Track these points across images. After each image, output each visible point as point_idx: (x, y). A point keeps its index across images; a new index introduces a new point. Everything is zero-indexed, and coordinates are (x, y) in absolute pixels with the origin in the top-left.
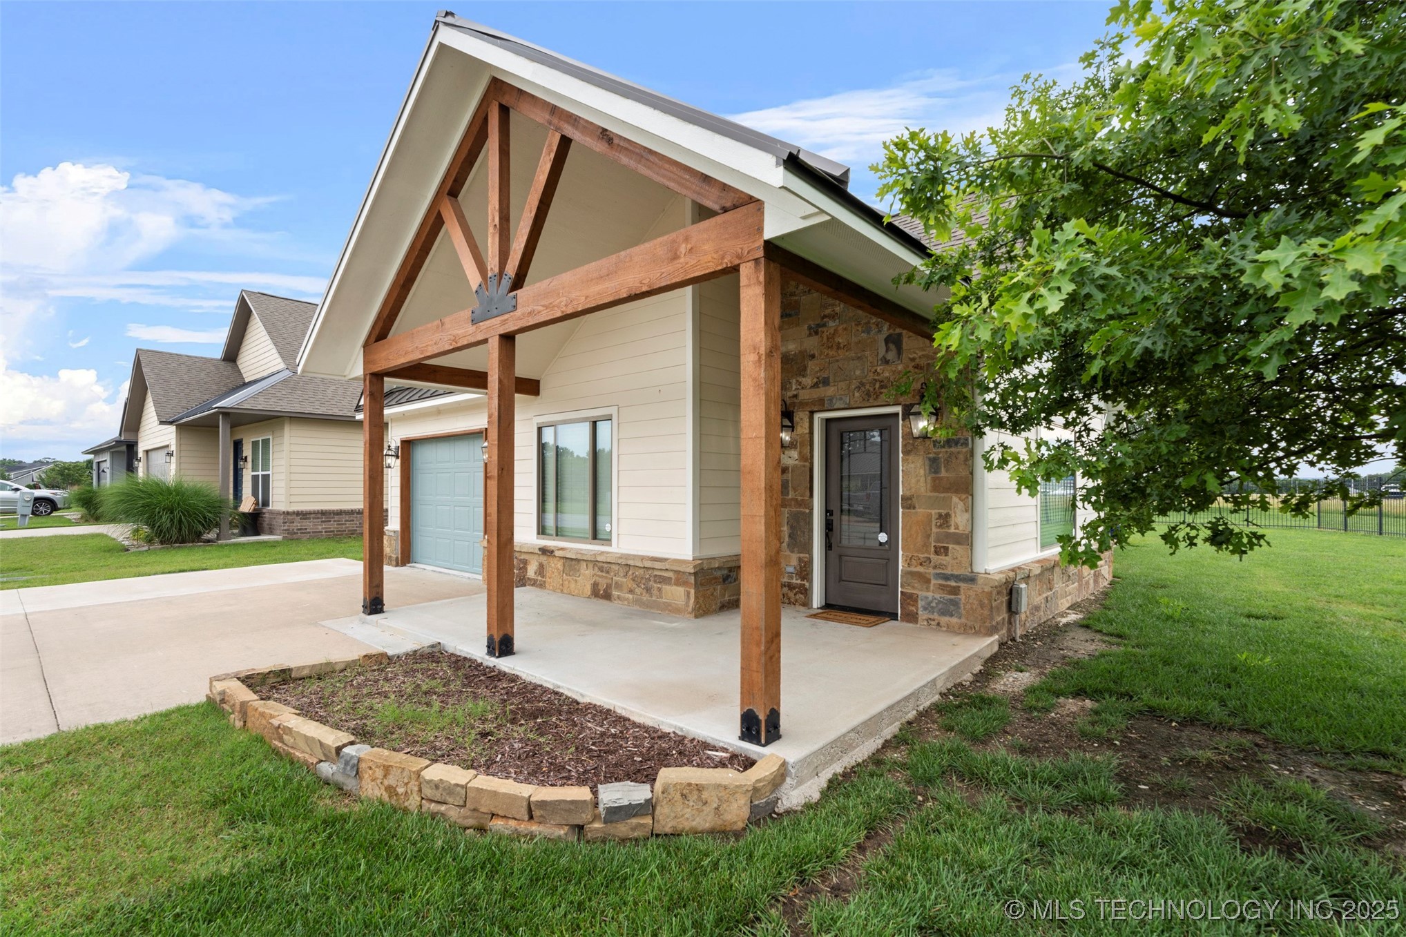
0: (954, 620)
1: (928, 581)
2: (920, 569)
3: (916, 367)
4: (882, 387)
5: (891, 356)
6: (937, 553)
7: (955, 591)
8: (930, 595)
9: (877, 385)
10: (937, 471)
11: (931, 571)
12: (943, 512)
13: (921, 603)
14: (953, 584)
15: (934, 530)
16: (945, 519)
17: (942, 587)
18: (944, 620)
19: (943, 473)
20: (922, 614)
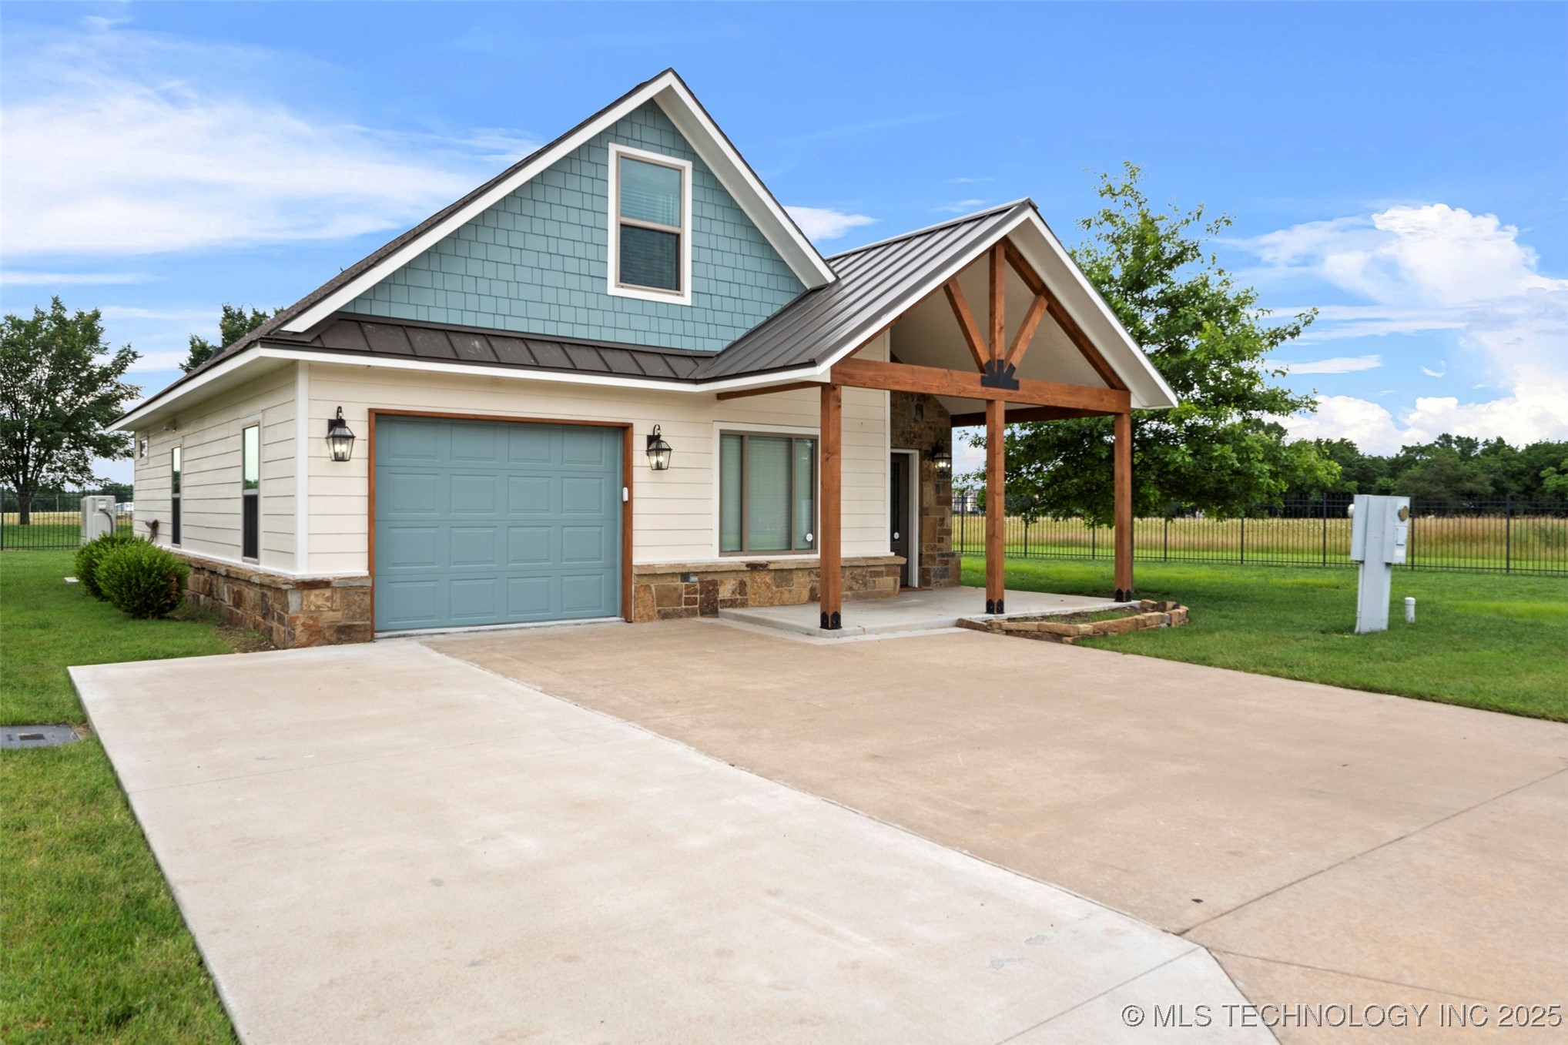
0: (946, 580)
1: (935, 559)
2: (931, 552)
3: (930, 428)
4: (914, 437)
5: (919, 417)
6: (939, 542)
7: (947, 563)
8: (936, 567)
9: (912, 435)
10: (939, 493)
11: (936, 553)
12: (942, 517)
13: (932, 573)
14: (946, 559)
15: (938, 528)
16: (943, 520)
17: (941, 561)
18: (942, 581)
19: (941, 494)
20: (933, 580)
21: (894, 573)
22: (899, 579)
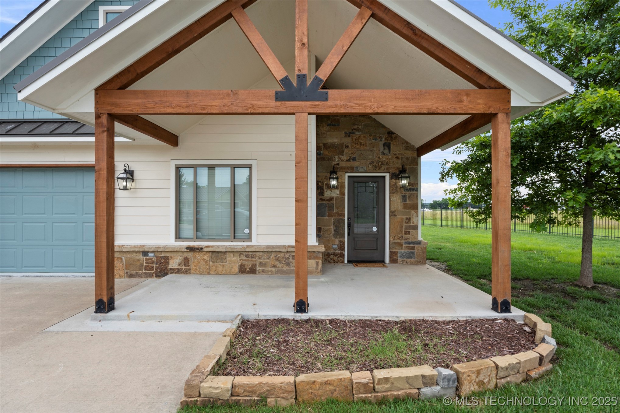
0: (413, 260)
1: (402, 245)
2: (399, 241)
3: (397, 158)
4: (382, 164)
5: (386, 151)
6: (405, 234)
7: (413, 248)
8: (403, 251)
9: (380, 163)
10: (405, 201)
11: (403, 241)
12: (408, 217)
13: (399, 255)
14: (412, 245)
15: (404, 224)
16: (409, 220)
17: (408, 247)
18: (408, 260)
19: (408, 202)
20: (400, 259)
21: (316, 258)
22: (320, 261)
